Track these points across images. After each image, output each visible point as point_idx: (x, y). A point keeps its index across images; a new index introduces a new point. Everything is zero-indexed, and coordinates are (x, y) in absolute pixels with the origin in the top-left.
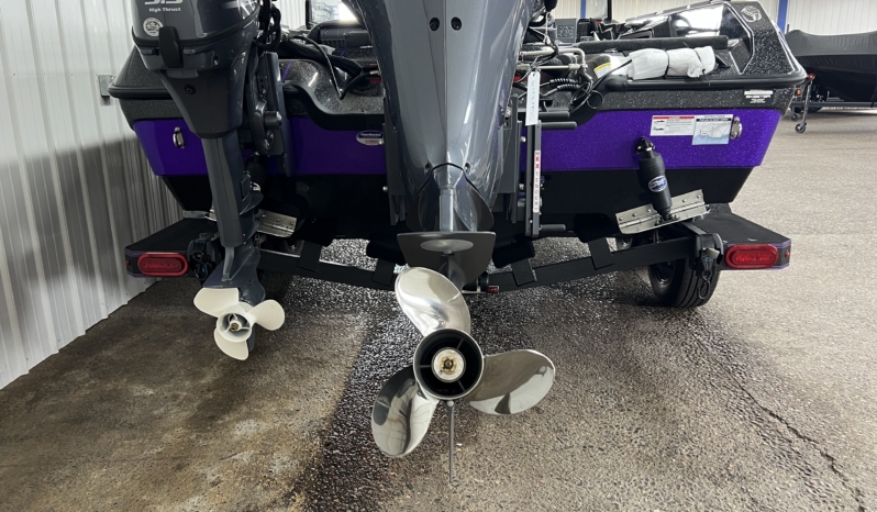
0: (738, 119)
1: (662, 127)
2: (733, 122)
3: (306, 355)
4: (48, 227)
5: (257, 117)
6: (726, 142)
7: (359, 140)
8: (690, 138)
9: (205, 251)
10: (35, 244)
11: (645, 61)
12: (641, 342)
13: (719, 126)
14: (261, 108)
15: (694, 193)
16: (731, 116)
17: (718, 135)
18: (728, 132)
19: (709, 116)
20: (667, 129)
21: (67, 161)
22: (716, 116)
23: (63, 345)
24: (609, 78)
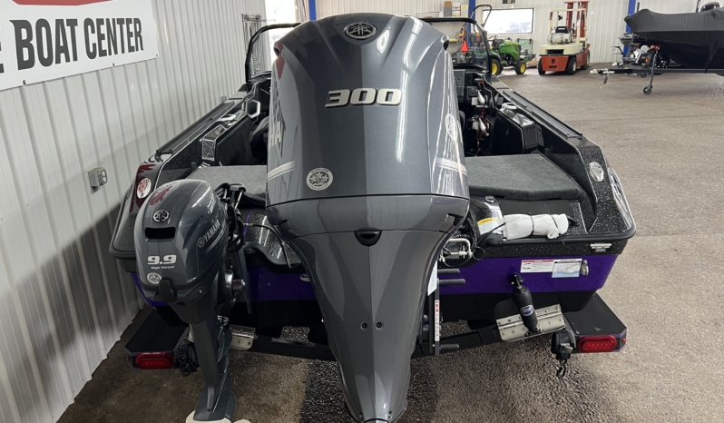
0: (586, 262)
1: (528, 267)
2: (582, 263)
3: (264, 400)
4: (60, 311)
5: (228, 289)
6: (577, 275)
7: (302, 278)
8: (551, 273)
9: (187, 355)
10: (52, 327)
11: (516, 226)
12: (517, 378)
13: (572, 266)
14: (229, 278)
15: (554, 306)
16: (581, 260)
17: (571, 271)
18: (579, 269)
19: (564, 260)
20: (533, 268)
21: (70, 253)
22: (569, 260)
23: (77, 393)
24: (490, 237)
